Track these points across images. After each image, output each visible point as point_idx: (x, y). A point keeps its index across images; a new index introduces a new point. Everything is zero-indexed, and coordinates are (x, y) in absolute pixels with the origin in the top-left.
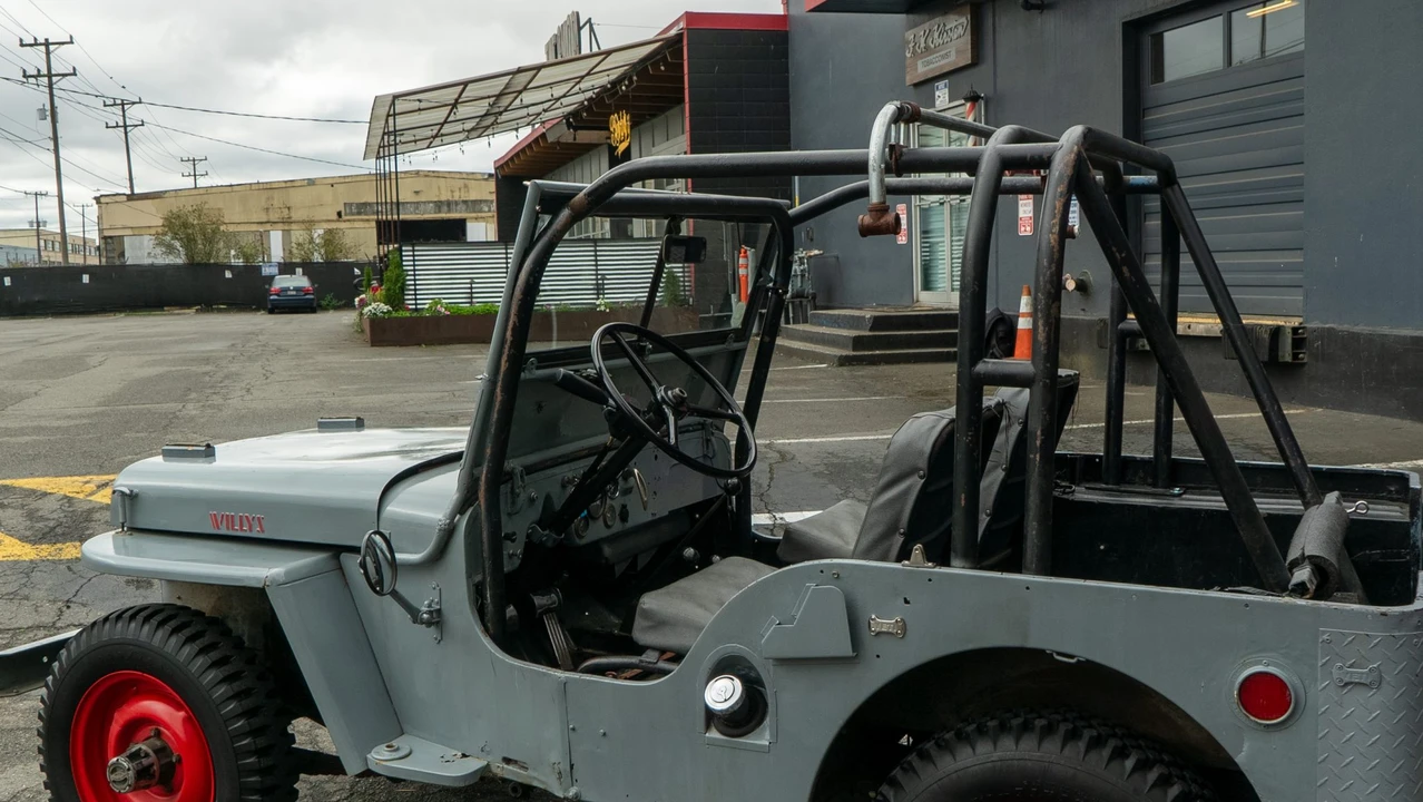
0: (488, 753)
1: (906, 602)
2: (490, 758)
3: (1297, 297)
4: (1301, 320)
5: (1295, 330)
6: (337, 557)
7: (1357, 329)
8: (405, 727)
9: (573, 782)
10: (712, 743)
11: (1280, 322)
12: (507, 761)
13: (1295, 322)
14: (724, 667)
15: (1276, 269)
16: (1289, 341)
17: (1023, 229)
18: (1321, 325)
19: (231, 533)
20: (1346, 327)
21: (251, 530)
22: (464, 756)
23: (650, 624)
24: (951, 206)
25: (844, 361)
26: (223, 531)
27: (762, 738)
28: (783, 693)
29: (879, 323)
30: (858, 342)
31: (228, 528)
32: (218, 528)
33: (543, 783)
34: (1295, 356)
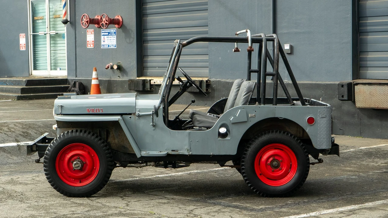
0: (167, 150)
1: (255, 111)
2: (168, 151)
3: (206, 71)
4: (208, 78)
5: (207, 81)
6: (122, 116)
7: (228, 81)
8: (141, 150)
9: (191, 151)
10: (220, 140)
11: (201, 79)
12: (172, 151)
13: (206, 79)
14: (222, 126)
15: (196, 61)
16: (205, 85)
17: (89, 45)
18: (215, 80)
19: (93, 113)
20: (223, 80)
21: (99, 112)
22: (160, 152)
23: (199, 122)
24: (50, 35)
25: (19, 98)
26: (91, 113)
27: (228, 138)
28: (233, 129)
29: (29, 82)
30: (23, 91)
31: (92, 112)
32: (89, 112)
33: (183, 153)
34: (207, 90)
